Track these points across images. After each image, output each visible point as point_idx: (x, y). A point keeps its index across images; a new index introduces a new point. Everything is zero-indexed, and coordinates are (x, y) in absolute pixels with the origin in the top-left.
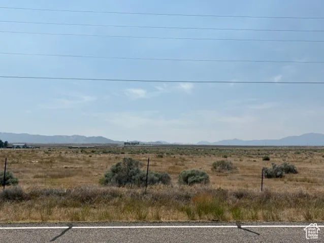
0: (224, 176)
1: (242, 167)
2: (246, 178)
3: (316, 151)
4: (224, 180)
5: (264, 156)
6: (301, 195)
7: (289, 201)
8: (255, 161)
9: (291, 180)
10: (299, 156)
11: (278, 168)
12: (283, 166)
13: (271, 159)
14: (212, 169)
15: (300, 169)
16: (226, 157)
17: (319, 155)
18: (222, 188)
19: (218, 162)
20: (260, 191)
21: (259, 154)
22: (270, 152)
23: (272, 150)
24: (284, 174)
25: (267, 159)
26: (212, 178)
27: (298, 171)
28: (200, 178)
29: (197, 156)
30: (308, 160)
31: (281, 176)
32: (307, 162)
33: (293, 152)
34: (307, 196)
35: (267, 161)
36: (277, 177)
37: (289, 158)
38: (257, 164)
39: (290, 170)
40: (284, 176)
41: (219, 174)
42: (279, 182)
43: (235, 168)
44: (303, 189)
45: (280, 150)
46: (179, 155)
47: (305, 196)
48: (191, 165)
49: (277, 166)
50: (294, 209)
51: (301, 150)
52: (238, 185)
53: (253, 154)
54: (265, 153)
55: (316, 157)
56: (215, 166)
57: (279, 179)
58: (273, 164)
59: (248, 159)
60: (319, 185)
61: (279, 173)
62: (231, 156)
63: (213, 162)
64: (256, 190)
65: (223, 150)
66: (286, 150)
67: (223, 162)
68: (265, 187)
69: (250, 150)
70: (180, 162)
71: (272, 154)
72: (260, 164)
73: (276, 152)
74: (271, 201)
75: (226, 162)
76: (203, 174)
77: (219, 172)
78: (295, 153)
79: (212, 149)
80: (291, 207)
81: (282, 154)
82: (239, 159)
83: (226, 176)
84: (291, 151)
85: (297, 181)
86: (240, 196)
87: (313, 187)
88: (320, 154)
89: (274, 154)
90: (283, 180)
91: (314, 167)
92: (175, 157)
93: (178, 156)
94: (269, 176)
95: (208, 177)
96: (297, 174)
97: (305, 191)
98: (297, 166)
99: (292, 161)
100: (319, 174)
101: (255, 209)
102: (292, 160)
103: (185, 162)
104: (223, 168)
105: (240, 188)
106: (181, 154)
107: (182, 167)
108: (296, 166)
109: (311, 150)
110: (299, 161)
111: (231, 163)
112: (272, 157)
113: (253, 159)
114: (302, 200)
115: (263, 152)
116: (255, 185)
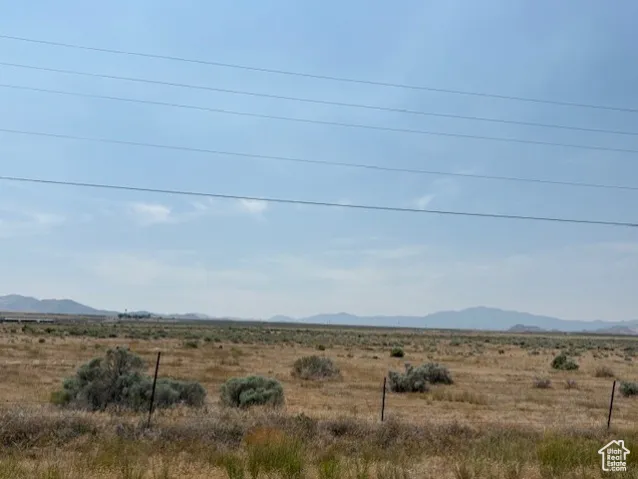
0: (314, 387)
1: (350, 369)
2: (355, 392)
3: (487, 341)
4: (313, 396)
5: (393, 348)
6: (456, 430)
7: (431, 441)
8: (376, 358)
9: (440, 398)
10: (458, 350)
11: (416, 373)
12: (426, 371)
13: (406, 354)
14: (293, 374)
15: (458, 376)
16: (322, 348)
17: (494, 349)
18: (306, 414)
19: (306, 360)
20: (379, 421)
21: (385, 344)
22: (406, 339)
23: (409, 337)
24: (428, 385)
25: (399, 354)
26: (289, 391)
27: (453, 379)
28: (266, 392)
29: (267, 346)
30: (473, 359)
31: (421, 389)
32: (470, 363)
33: (449, 342)
34: (466, 431)
35: (397, 359)
36: (415, 390)
37: (439, 353)
38: (379, 365)
39: (439, 378)
40: (428, 390)
41: (304, 382)
42: (418, 402)
43: (338, 371)
44: (459, 416)
45: (424, 336)
46: (231, 344)
47: (462, 431)
48: (252, 364)
49: (414, 370)
50: (440, 459)
51: (462, 337)
52: (340, 407)
53: (374, 345)
54: (396, 343)
55: (488, 353)
56: (298, 367)
57: (418, 394)
58: (407, 366)
59: (363, 353)
60: (490, 409)
61: (417, 384)
62: (331, 347)
63: (296, 359)
64: (372, 419)
65: (319, 333)
66: (434, 337)
67: (314, 359)
68: (388, 411)
69: (369, 336)
70: (231, 359)
71: (409, 344)
72: (385, 364)
73: (416, 340)
74: (399, 441)
75: (321, 358)
76: (272, 385)
77: (307, 379)
78: (450, 344)
79: (298, 331)
80: (435, 453)
81: (427, 345)
82: (346, 353)
83: (319, 387)
84: (442, 341)
85: (451, 401)
86: (339, 430)
87: (478, 413)
88: (496, 346)
89: (413, 344)
90: (425, 398)
91: (482, 372)
92: (221, 347)
93: (227, 345)
94: (399, 389)
95: (280, 391)
96: (452, 386)
97: (463, 422)
98: (453, 370)
99: (443, 360)
100: (490, 386)
101: (367, 458)
102: (445, 357)
103: (241, 357)
104: (313, 371)
105: (342, 413)
106: (236, 342)
107: (235, 368)
108: (450, 370)
109: (480, 338)
110: (458, 361)
111: (329, 362)
112: (409, 351)
113: (371, 354)
114: (456, 440)
115: (393, 340)
116: (370, 408)
